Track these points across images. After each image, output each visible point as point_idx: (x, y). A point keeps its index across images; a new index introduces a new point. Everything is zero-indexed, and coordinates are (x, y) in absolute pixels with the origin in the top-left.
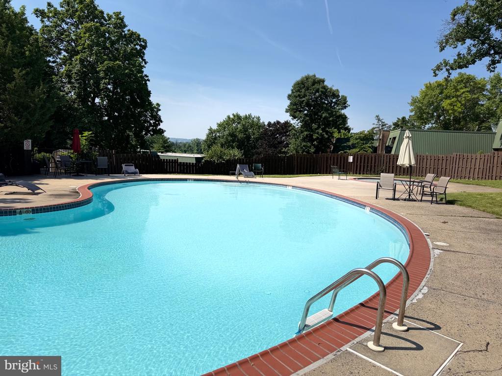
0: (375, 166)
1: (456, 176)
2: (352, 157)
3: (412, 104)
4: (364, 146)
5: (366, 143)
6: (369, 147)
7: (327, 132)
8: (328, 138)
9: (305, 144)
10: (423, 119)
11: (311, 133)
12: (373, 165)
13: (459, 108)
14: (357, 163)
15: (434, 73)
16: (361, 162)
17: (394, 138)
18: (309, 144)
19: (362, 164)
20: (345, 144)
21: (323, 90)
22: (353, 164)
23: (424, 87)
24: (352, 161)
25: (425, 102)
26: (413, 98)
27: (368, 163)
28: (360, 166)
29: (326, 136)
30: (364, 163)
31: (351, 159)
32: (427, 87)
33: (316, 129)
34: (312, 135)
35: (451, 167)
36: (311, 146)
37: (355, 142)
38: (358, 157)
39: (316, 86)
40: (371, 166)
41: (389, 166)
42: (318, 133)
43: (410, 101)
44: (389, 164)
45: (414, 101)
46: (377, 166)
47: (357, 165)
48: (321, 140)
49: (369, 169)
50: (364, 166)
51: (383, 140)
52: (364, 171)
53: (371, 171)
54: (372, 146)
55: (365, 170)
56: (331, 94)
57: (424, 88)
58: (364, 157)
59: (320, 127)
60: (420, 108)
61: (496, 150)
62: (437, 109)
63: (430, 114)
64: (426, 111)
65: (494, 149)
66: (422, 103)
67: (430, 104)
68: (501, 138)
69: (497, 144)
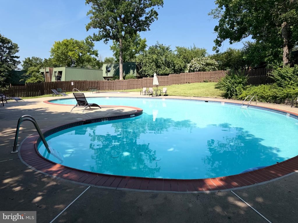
1: (117, 89)
2: (73, 82)
13: (77, 56)
17: (60, 72)
24: (73, 85)
27: (80, 85)
32: (58, 44)
45: (53, 51)
51: (50, 73)
53: (82, 89)
58: (79, 82)
60: (58, 55)
61: (105, 78)
62: (66, 56)
63: (63, 58)
64: (62, 57)
65: (104, 77)
66: (58, 52)
67: (63, 53)
68: (106, 72)
69: (105, 75)
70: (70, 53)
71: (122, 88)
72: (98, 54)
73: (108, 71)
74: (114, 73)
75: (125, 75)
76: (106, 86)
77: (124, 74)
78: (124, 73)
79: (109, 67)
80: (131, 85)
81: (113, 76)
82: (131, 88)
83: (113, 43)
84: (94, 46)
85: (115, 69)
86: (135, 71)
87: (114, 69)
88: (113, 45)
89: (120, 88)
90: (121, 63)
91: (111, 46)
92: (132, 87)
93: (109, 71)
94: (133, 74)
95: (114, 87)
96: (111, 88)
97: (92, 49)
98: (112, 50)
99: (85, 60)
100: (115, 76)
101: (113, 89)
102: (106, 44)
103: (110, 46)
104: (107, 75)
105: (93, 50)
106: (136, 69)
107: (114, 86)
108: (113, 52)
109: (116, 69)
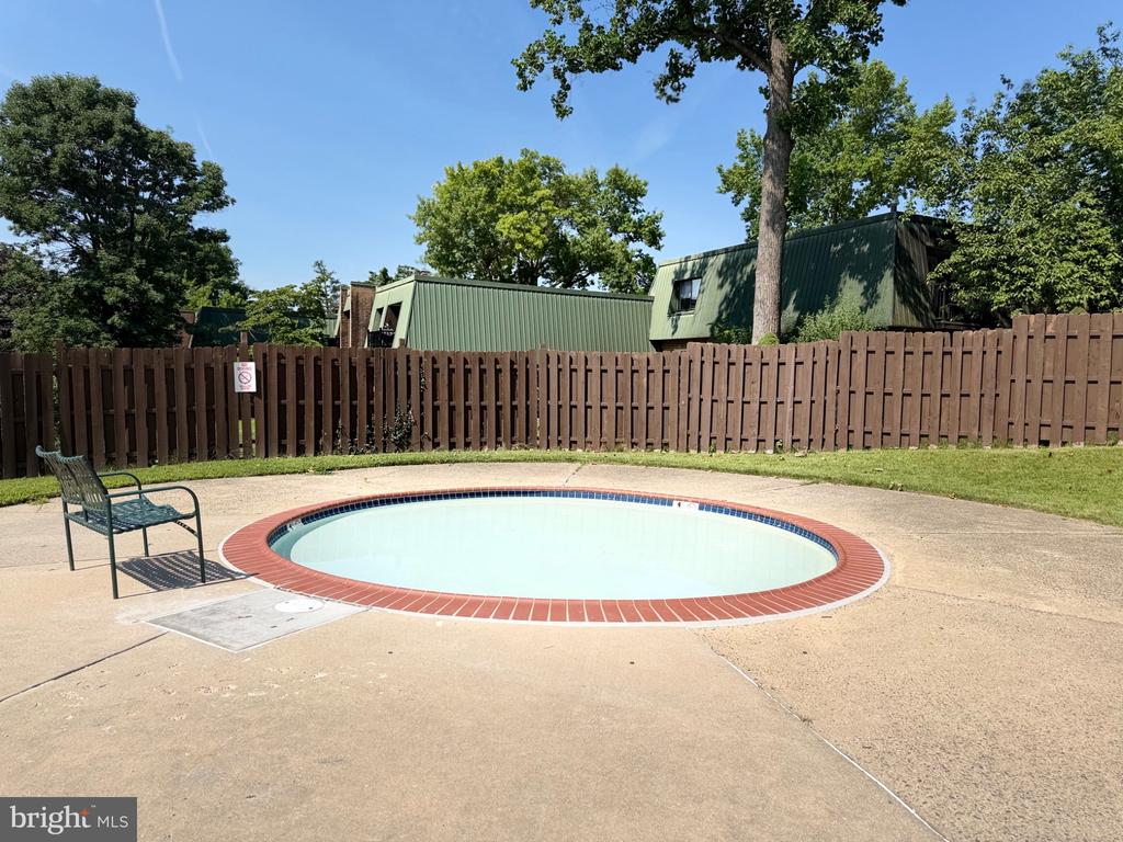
0: (370, 409)
1: (705, 441)
2: (252, 365)
3: (421, 220)
4: (296, 333)
5: (301, 326)
6: (314, 337)
7: (160, 285)
8: (168, 305)
9: (72, 322)
10: (454, 263)
11: (96, 284)
12: (362, 402)
13: (538, 237)
14: (282, 394)
15: (521, 75)
16: (300, 393)
17: (395, 309)
18: (90, 325)
19: (309, 401)
20: (231, 328)
21: (128, 128)
22: (260, 403)
23: (445, 177)
24: (253, 388)
25: (455, 216)
26: (423, 203)
27: (336, 396)
28: (300, 410)
29: (158, 297)
30: (318, 395)
31: (246, 377)
32: (453, 177)
33: (114, 269)
34: (100, 291)
35: (684, 402)
36: (97, 333)
37: (262, 321)
38: (282, 368)
39: (101, 113)
40: (353, 409)
41: (436, 409)
42: (122, 286)
43: (414, 212)
44: (435, 398)
45: (427, 213)
46: (378, 408)
47: (282, 409)
48: (140, 311)
49: (345, 421)
50: (318, 410)
51: (356, 315)
52: (318, 435)
53: (353, 435)
54: (321, 334)
55: (327, 431)
56: (164, 151)
57: (445, 181)
58: (318, 369)
59: (131, 265)
60: (443, 232)
61: (660, 345)
62: (485, 237)
63: (469, 249)
64: (461, 240)
65: (653, 342)
66: (447, 220)
67: (467, 222)
68: (672, 312)
69: (661, 328)
70: (505, 225)
71: (751, 433)
72: (660, 235)
73: (682, 303)
74: (720, 314)
75: (800, 322)
76: (594, 401)
77: (791, 314)
78: (791, 306)
79: (690, 280)
80: (859, 399)
81: (708, 334)
82: (857, 437)
83: (740, 152)
84: (642, 196)
85: (727, 287)
86: (887, 286)
87: (721, 286)
88: (737, 161)
89: (735, 434)
90: (771, 223)
91: (725, 170)
92: (874, 426)
93: (688, 305)
94: (863, 309)
95: (671, 415)
96: (640, 428)
97: (637, 211)
98: (728, 190)
99: (581, 257)
100: (721, 330)
101: (655, 438)
102: (670, 99)
103: (720, 171)
104: (676, 327)
105: (635, 217)
106: (888, 273)
107: (671, 402)
108: (737, 203)
109: (733, 283)
